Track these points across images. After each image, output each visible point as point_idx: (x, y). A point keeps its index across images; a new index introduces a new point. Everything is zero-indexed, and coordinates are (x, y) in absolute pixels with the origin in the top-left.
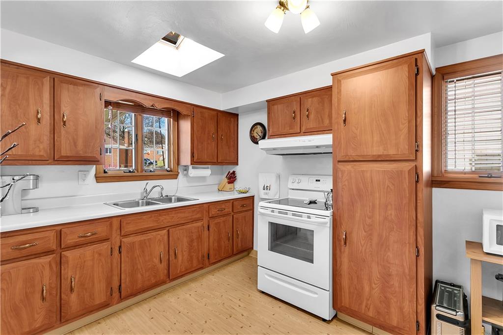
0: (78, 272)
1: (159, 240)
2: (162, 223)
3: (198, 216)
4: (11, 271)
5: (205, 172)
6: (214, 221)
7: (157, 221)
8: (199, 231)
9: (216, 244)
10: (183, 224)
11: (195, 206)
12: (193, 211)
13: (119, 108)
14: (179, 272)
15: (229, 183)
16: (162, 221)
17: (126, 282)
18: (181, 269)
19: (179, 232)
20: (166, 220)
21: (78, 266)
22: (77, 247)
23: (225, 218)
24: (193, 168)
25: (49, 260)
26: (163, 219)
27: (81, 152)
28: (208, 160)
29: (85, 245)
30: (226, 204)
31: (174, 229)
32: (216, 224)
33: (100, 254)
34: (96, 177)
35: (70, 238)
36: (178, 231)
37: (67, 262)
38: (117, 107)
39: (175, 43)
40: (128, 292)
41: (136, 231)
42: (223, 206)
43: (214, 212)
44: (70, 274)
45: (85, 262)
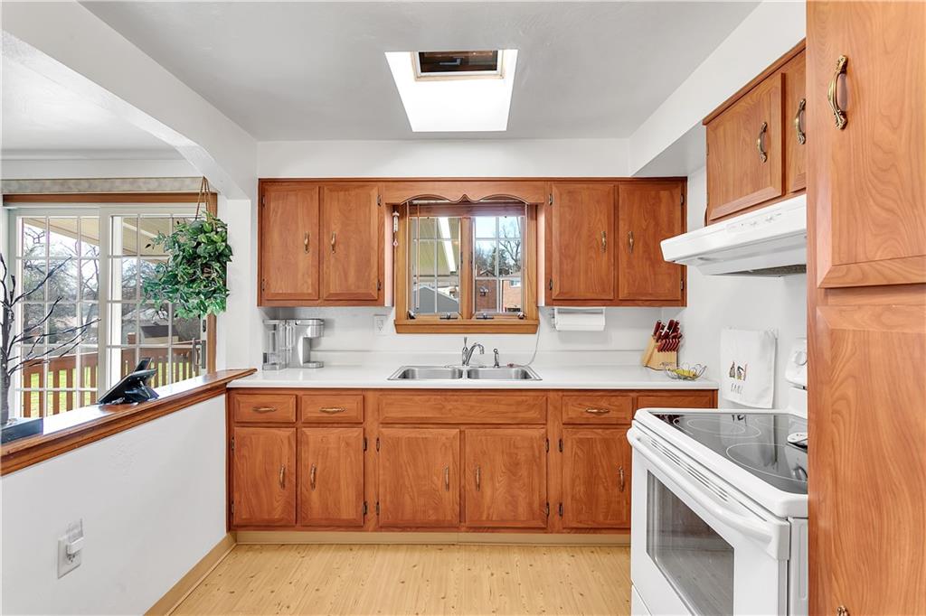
0: (320, 461)
1: (444, 444)
2: (450, 415)
3: (533, 414)
4: (253, 436)
5: (591, 321)
6: (575, 434)
7: (441, 409)
8: (532, 447)
9: (581, 489)
10: (497, 425)
11: (524, 393)
12: (519, 404)
13: (430, 212)
14: (484, 518)
15: (661, 349)
16: (450, 410)
17: (385, 501)
18: (489, 514)
19: (486, 440)
20: (456, 410)
21: (321, 453)
22: (321, 425)
23: (608, 432)
24: (559, 313)
25: (288, 434)
26: (451, 407)
27: (353, 287)
28: (589, 296)
29: (330, 425)
30: (613, 399)
31: (475, 432)
32: (581, 441)
33: (347, 444)
34: (396, 325)
35: (312, 411)
36: (483, 438)
37: (308, 443)
38: (427, 212)
39: (494, 68)
40: (388, 518)
41: (404, 418)
42: (604, 404)
43: (573, 412)
44: (311, 461)
45: (328, 449)
